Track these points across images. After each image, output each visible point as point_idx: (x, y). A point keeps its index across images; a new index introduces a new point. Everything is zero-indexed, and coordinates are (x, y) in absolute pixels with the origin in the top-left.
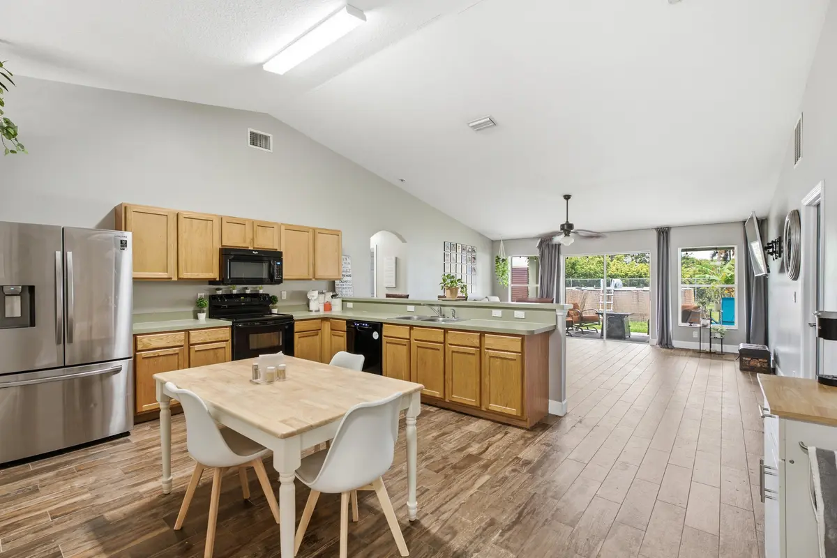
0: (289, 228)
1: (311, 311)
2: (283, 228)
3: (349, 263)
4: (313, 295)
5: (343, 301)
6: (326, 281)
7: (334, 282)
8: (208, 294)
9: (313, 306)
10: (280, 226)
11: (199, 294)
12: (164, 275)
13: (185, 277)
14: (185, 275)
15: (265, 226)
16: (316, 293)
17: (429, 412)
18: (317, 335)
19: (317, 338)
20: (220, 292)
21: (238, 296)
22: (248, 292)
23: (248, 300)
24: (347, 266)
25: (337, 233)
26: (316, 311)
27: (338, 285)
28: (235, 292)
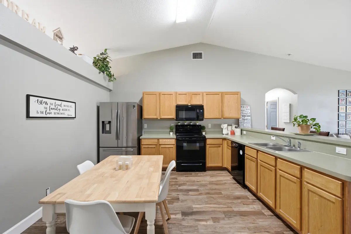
0: (208, 94)
1: (223, 134)
2: (205, 94)
3: (249, 109)
4: (225, 126)
5: (241, 130)
6: (234, 119)
7: (239, 120)
8: (175, 124)
9: (225, 132)
10: (203, 93)
11: (172, 125)
12: (155, 117)
13: (162, 118)
14: (163, 117)
15: (196, 94)
16: (226, 125)
17: (263, 214)
18: (220, 147)
19: (220, 149)
20: (179, 124)
21: (187, 125)
22: (191, 124)
23: (191, 127)
24: (247, 111)
25: (237, 93)
26: (226, 134)
27: (241, 121)
28: (186, 124)
